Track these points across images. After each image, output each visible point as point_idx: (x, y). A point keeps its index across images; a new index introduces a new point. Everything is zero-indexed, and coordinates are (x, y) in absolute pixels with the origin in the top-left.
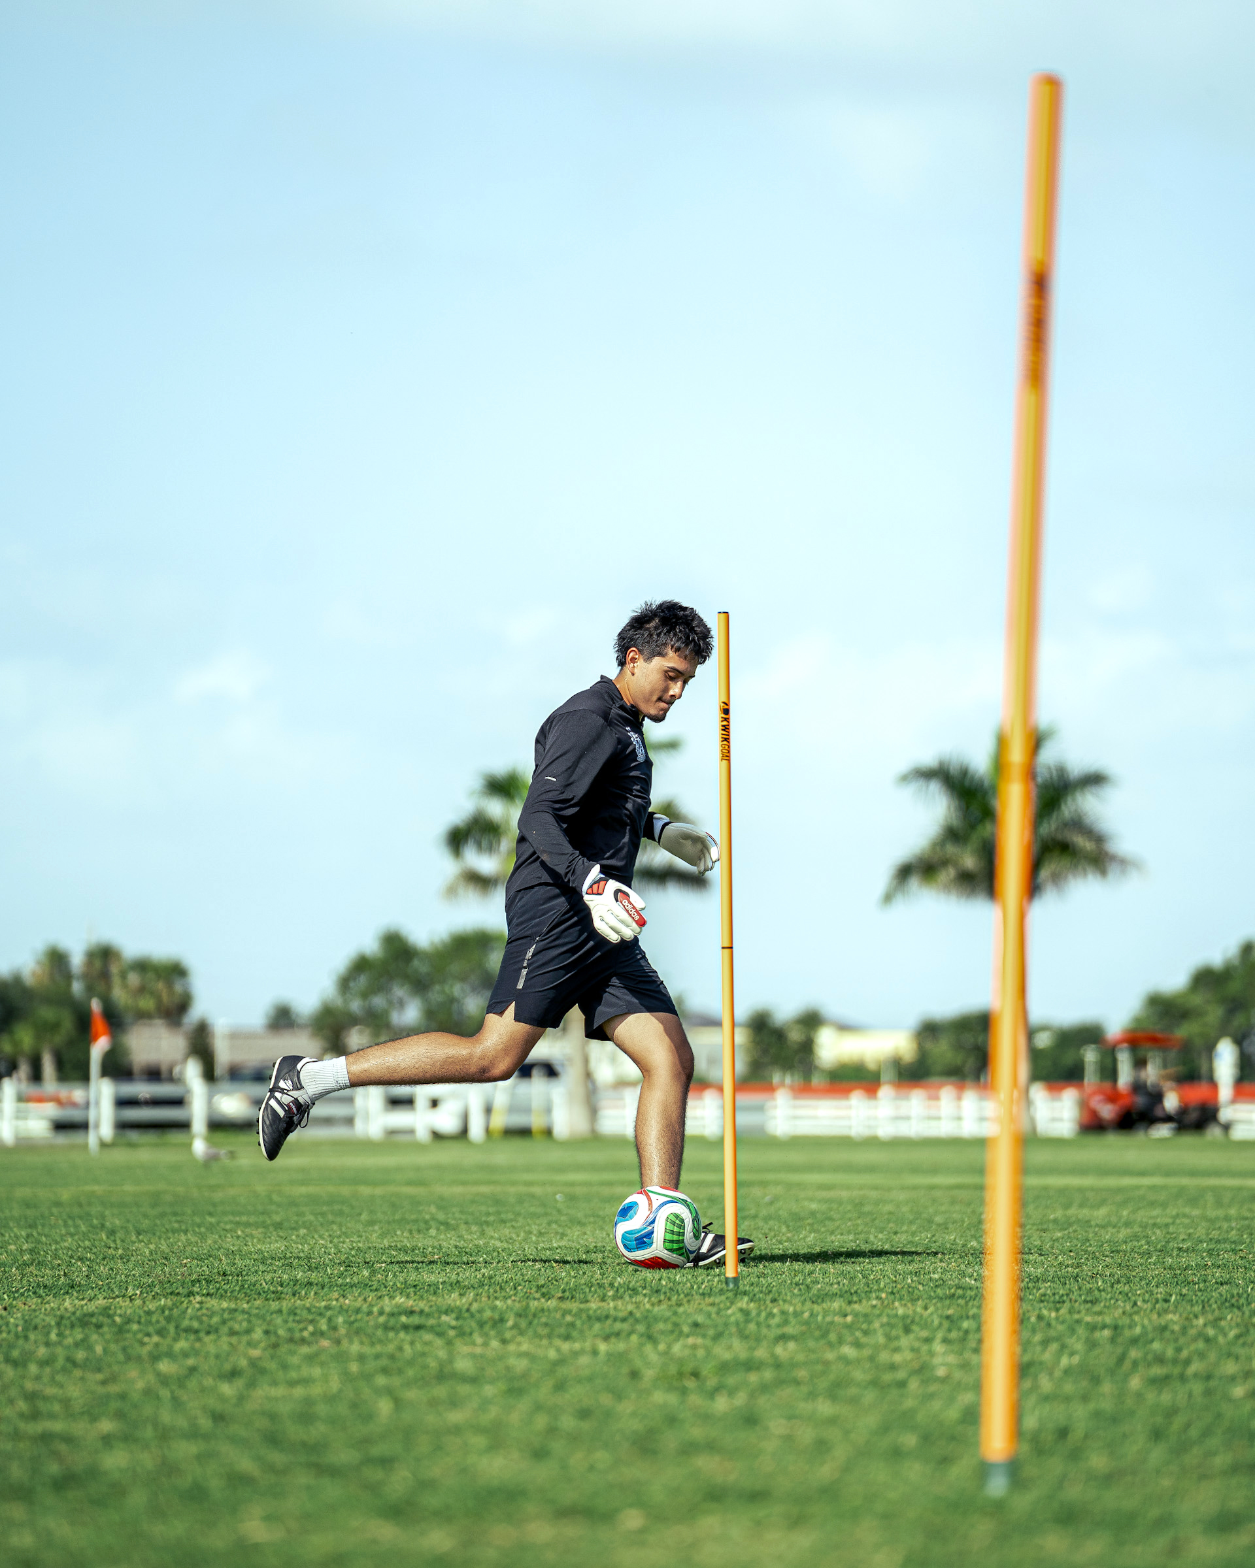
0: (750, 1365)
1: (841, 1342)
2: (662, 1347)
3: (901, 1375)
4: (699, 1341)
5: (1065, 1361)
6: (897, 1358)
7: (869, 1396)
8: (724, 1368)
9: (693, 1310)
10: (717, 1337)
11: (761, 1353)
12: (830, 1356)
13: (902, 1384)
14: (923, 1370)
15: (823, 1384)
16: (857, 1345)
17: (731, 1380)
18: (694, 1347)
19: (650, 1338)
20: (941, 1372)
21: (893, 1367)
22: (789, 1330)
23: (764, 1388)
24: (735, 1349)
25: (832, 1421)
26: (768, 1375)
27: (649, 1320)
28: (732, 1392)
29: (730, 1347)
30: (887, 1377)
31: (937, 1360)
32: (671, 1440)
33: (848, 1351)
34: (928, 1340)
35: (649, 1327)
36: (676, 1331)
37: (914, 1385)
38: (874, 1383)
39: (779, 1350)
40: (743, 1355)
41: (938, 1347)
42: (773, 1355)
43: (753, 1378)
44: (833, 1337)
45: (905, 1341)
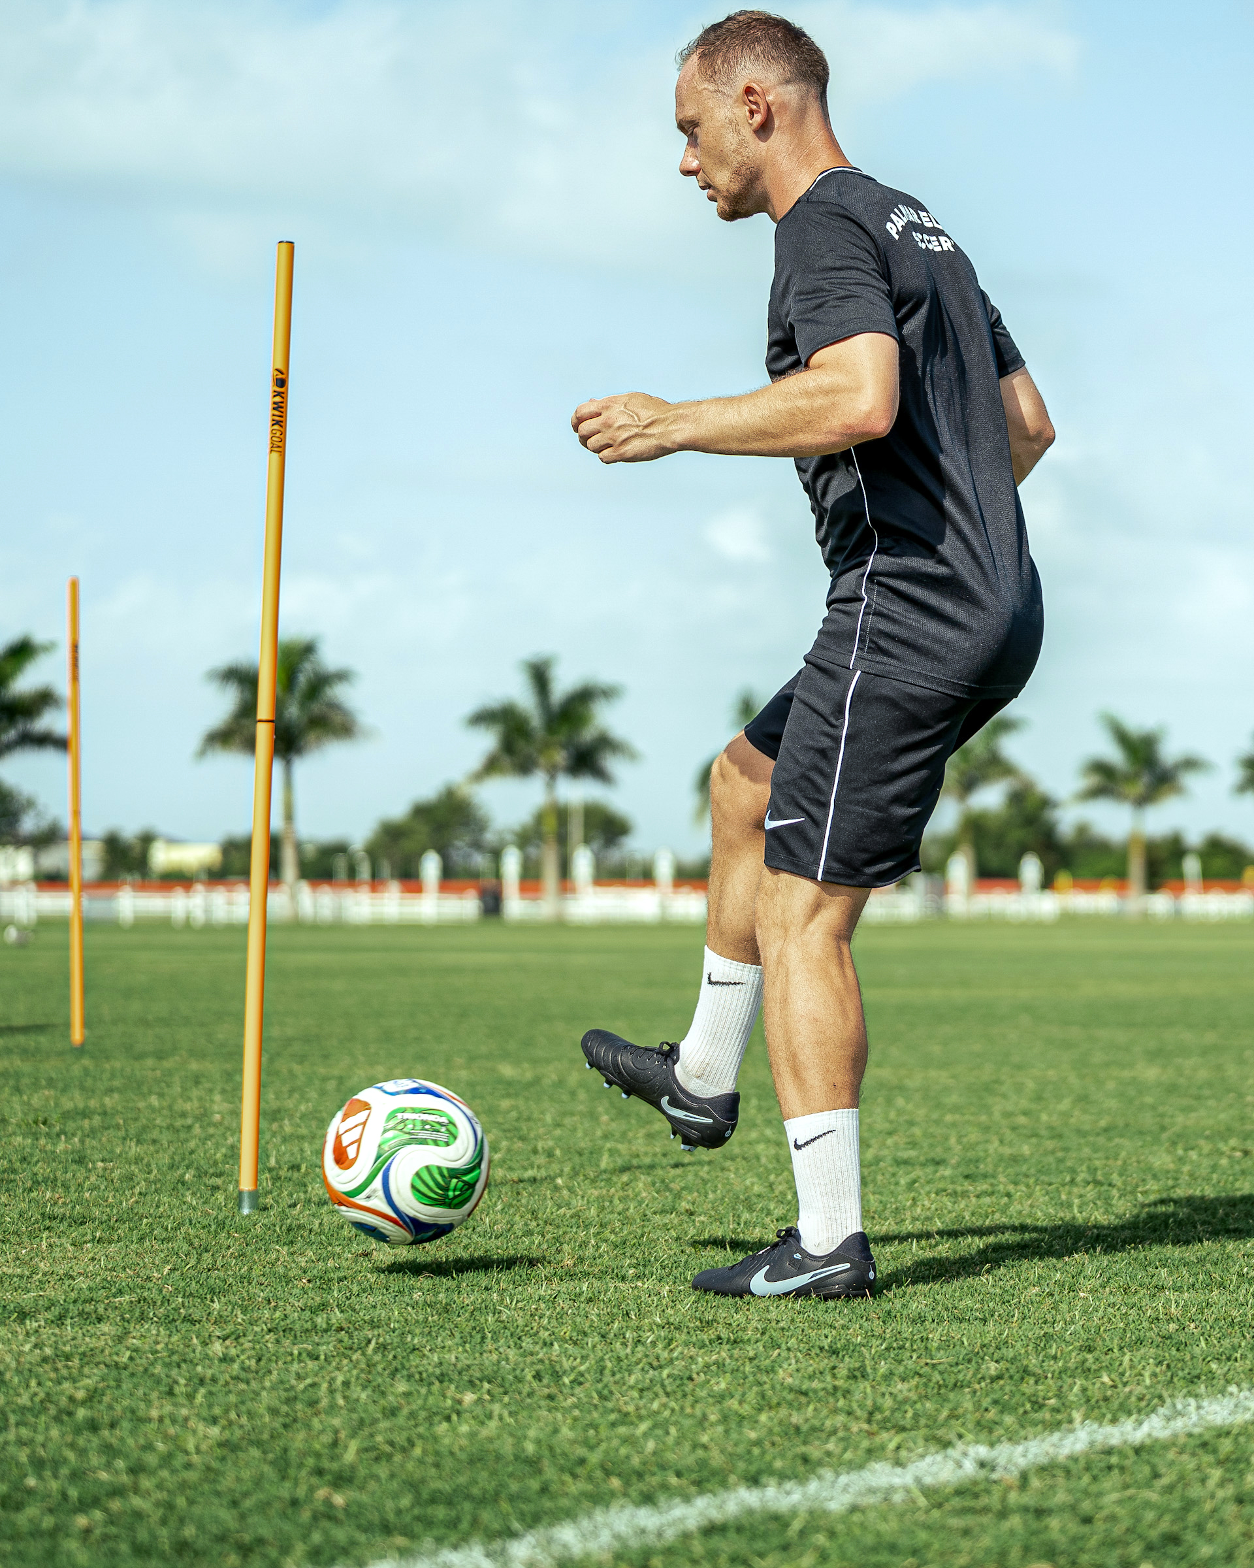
0: (85, 1114)
1: (150, 1093)
2: (25, 1098)
3: (189, 1121)
4: (52, 1092)
5: (303, 1108)
6: (188, 1106)
7: (165, 1138)
8: (66, 1116)
9: (51, 1067)
10: (64, 1090)
11: (93, 1103)
12: (141, 1105)
13: (189, 1128)
14: (203, 1116)
15: (133, 1129)
16: (161, 1095)
17: (71, 1126)
18: (47, 1099)
19: (18, 1090)
20: (217, 1117)
21: (183, 1115)
22: (116, 1083)
23: (93, 1132)
24: (74, 1100)
25: (138, 1160)
26: (97, 1120)
27: (18, 1075)
28: (69, 1136)
29: (72, 1099)
30: (179, 1123)
31: (216, 1108)
32: (23, 1177)
33: (154, 1101)
34: (211, 1091)
35: (18, 1081)
36: (36, 1086)
37: (197, 1130)
38: (170, 1127)
39: (107, 1101)
40: (81, 1105)
41: (217, 1097)
42: (103, 1105)
43: (86, 1123)
44: (145, 1089)
45: (195, 1093)
